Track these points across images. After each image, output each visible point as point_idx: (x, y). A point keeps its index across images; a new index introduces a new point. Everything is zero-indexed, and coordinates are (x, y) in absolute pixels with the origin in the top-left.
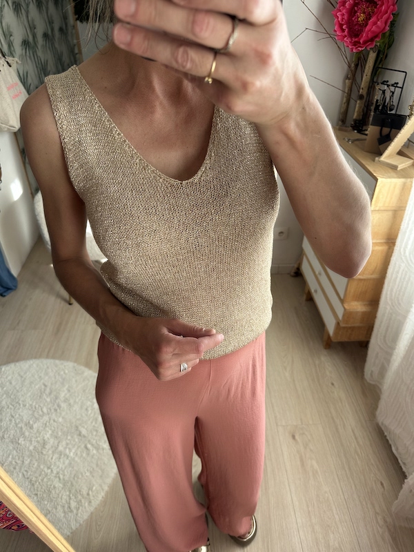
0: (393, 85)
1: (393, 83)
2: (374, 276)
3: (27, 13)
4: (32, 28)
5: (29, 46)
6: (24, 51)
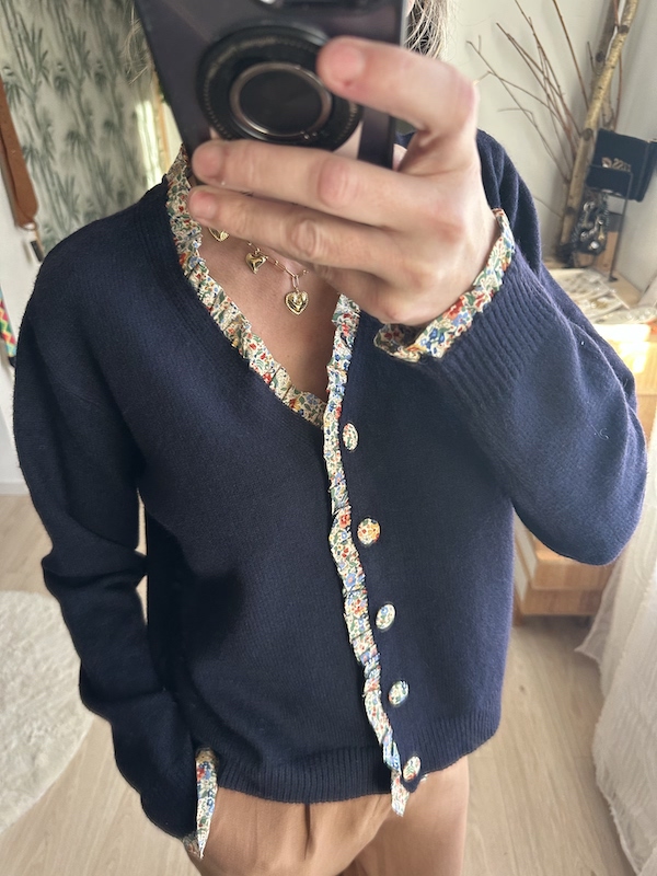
3: (79, 92)
4: (86, 113)
6: (69, 148)
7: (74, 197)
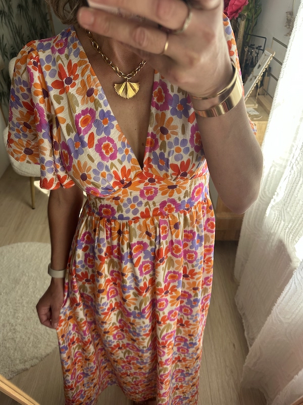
0: (257, 48)
1: (257, 46)
5: (5, 15)
7: (4, 45)
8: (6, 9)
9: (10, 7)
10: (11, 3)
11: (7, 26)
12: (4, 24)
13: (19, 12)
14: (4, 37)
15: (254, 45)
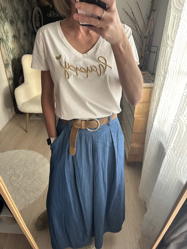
0: (153, 52)
2: (141, 132)
3: (17, 25)
4: (18, 31)
5: (16, 38)
6: (14, 39)
7: (14, 53)
8: (17, 35)
9: (19, 34)
10: (20, 32)
11: (17, 43)
12: (15, 42)
13: (24, 37)
14: (15, 49)
15: (151, 51)
